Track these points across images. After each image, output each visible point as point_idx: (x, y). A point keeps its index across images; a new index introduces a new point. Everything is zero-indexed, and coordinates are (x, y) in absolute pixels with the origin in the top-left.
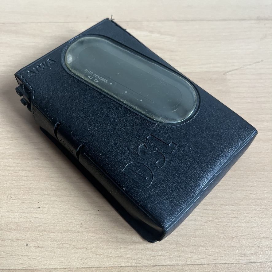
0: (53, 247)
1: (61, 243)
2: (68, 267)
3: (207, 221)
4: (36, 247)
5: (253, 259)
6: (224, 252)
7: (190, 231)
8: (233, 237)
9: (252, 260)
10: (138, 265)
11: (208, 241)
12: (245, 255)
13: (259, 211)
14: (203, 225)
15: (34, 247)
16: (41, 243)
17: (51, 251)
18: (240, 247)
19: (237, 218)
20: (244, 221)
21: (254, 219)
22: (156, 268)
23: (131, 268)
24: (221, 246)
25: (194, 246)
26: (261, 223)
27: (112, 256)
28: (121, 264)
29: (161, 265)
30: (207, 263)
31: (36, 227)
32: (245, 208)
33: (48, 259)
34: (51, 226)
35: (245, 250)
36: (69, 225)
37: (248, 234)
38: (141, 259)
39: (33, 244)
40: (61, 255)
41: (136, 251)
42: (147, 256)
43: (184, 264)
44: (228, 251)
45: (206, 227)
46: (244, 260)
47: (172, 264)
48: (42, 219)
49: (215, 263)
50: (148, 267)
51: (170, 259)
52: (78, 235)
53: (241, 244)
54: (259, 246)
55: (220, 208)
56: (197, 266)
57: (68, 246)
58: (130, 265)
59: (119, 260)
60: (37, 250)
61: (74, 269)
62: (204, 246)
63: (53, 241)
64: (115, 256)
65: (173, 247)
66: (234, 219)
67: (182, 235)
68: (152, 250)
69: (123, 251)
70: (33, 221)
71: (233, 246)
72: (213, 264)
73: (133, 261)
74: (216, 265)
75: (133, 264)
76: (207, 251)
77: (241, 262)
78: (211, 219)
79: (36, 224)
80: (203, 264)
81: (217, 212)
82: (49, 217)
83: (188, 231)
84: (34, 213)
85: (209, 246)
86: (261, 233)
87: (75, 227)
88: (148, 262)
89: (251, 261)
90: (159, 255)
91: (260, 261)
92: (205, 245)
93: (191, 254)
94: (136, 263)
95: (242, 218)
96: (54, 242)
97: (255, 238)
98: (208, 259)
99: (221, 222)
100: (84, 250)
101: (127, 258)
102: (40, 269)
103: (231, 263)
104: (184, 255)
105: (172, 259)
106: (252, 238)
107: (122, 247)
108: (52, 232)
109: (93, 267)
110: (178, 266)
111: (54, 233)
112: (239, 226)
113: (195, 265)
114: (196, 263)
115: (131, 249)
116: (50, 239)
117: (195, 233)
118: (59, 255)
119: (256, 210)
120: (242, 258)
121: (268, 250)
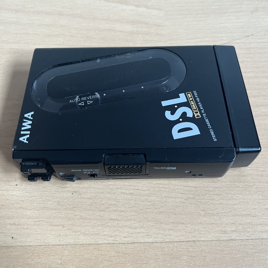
0: (29, 225)
1: (37, 220)
2: (44, 244)
3: (188, 198)
4: (12, 224)
5: (234, 236)
6: (203, 229)
7: (169, 208)
8: (214, 214)
9: (233, 238)
10: (115, 242)
11: (187, 219)
12: (225, 232)
13: (241, 188)
14: (184, 203)
15: (11, 224)
16: (17, 220)
17: (26, 229)
18: (221, 224)
19: (219, 195)
20: (226, 198)
21: (237, 196)
22: (133, 245)
23: (108, 245)
24: (201, 223)
25: (174, 223)
26: (243, 200)
27: (89, 234)
28: (97, 242)
29: (138, 242)
30: (186, 240)
31: (12, 204)
32: (228, 185)
33: (24, 236)
34: (28, 203)
35: (225, 227)
36: (46, 202)
37: (230, 212)
38: (119, 236)
39: (9, 221)
40: (38, 232)
41: (114, 228)
42: (124, 234)
43: (163, 241)
44: (208, 229)
45: (187, 204)
46: (224, 237)
47: (150, 241)
48: (19, 196)
49: (194, 240)
50: (125, 244)
51: (148, 236)
52: (55, 212)
53: (222, 222)
54: (240, 223)
55: (202, 185)
56: (175, 243)
57: (45, 223)
58: (107, 242)
59: (96, 237)
60: (13, 227)
61: (49, 246)
62: (183, 223)
63: (30, 218)
64: (92, 233)
65: (152, 225)
66: (215, 196)
67: (161, 212)
68: (130, 227)
69: (100, 228)
70: (9, 198)
71: (213, 224)
72: (192, 241)
73: (111, 238)
74: (195, 242)
75: (110, 241)
76: (186, 228)
77: (221, 239)
78: (191, 196)
79: (12, 202)
80: (182, 242)
81: (198, 189)
82: (26, 194)
83: (168, 208)
84: (10, 190)
85: (189, 223)
86: (242, 210)
87: (52, 204)
88: (126, 239)
89: (231, 238)
90: (137, 232)
91: (240, 239)
92: (185, 222)
93: (170, 231)
94: (113, 240)
95: (224, 195)
96: (31, 220)
97: (237, 215)
98: (187, 236)
99: (202, 199)
100: (60, 228)
101: (105, 235)
102: (15, 246)
103: (211, 240)
104: (162, 232)
105: (150, 236)
106: (234, 215)
107: (99, 225)
108: (28, 210)
109: (69, 244)
110: (156, 243)
111: (30, 210)
112: (221, 203)
113: (174, 242)
114: (175, 240)
115: (108, 226)
116: (27, 216)
117: (175, 210)
118: (36, 232)
119: (238, 187)
120: (222, 235)
121: (249, 228)
